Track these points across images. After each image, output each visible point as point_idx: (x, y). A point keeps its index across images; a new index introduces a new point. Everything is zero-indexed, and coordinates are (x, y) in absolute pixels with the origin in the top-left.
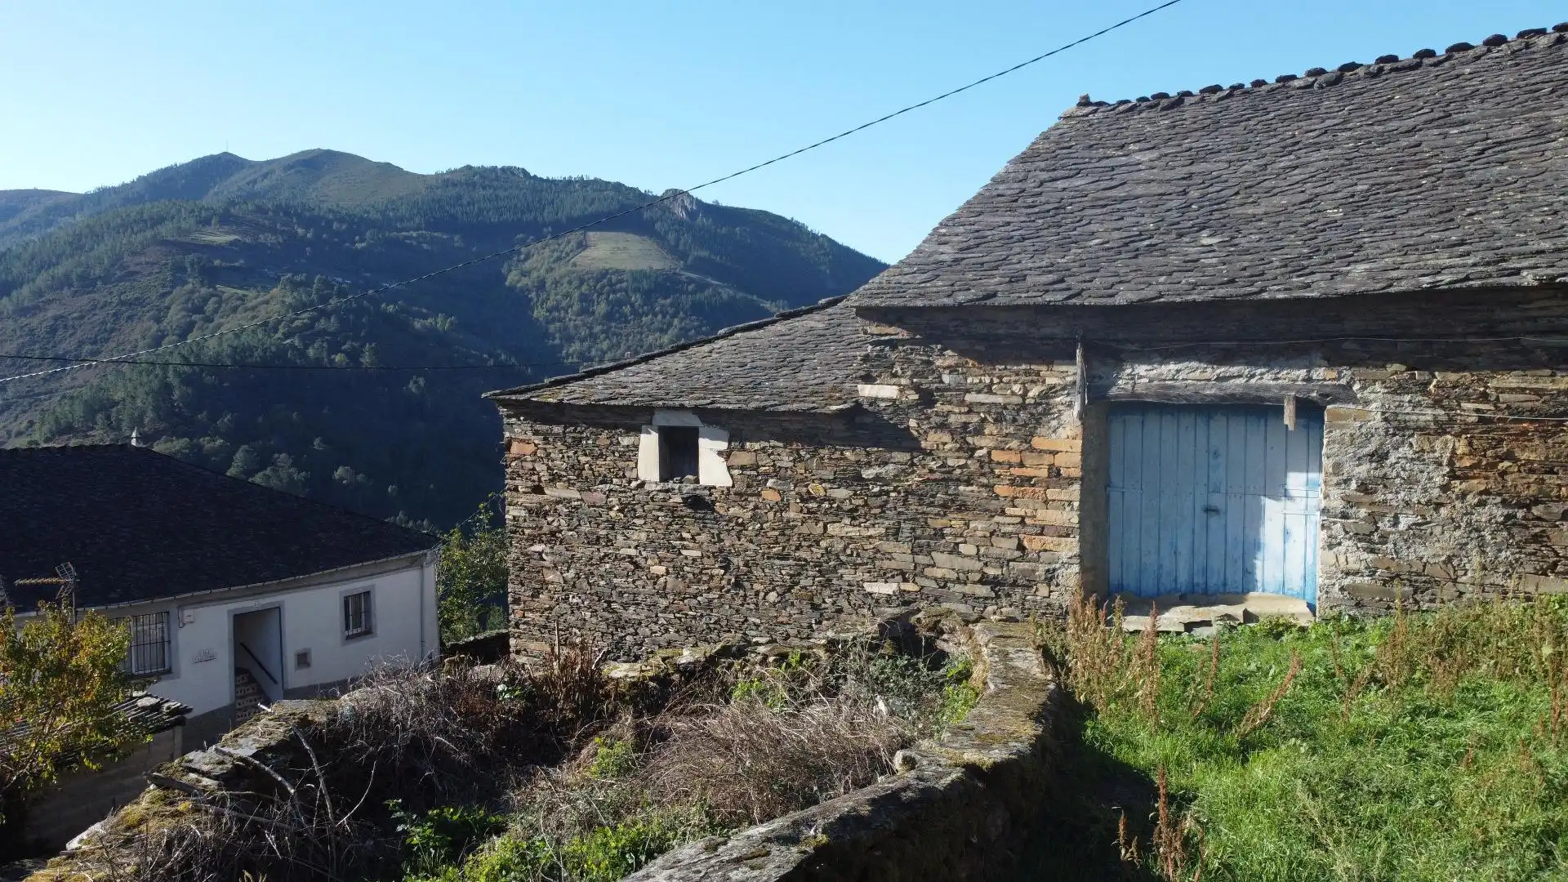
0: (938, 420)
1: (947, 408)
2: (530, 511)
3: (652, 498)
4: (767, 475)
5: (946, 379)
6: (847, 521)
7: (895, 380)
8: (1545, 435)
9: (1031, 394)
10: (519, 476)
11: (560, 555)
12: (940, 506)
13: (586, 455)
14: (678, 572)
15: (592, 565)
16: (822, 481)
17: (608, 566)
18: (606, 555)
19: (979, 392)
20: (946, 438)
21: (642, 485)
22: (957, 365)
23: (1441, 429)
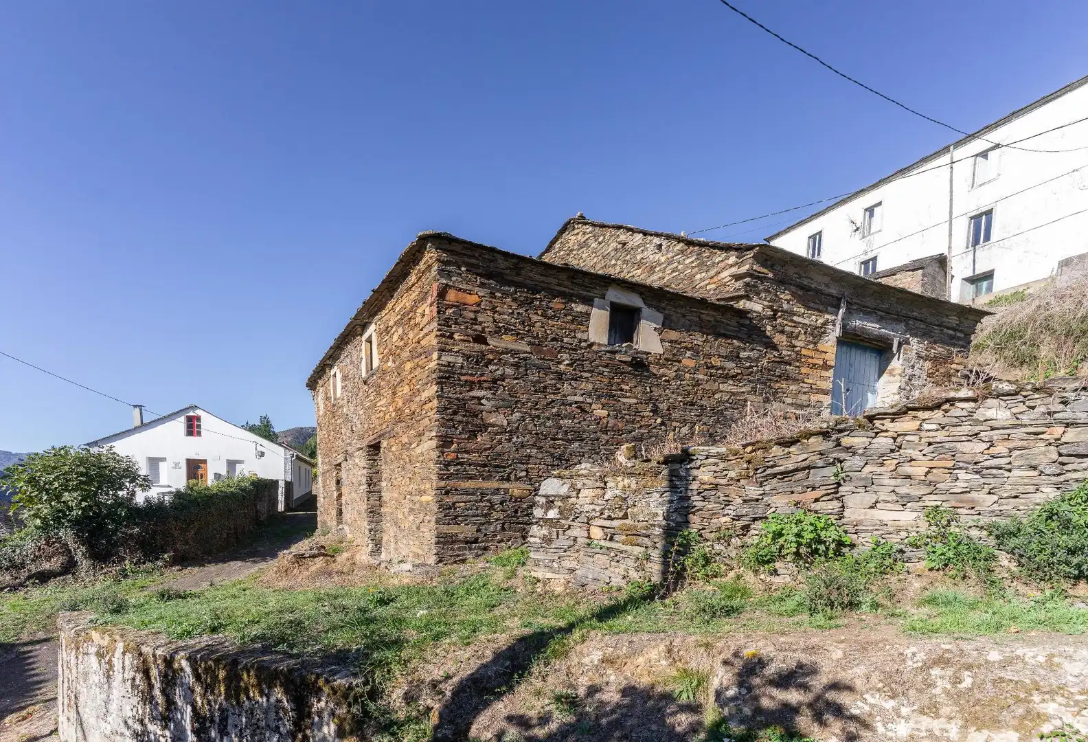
0: (781, 328)
1: (785, 322)
2: (467, 357)
3: (600, 357)
4: (687, 348)
5: (785, 306)
6: (731, 382)
7: (761, 302)
8: (945, 364)
9: (818, 322)
10: (456, 323)
11: (503, 400)
12: (778, 376)
13: (537, 314)
14: (618, 414)
15: (537, 409)
16: (720, 356)
17: (554, 410)
18: (553, 401)
19: (799, 316)
20: (784, 338)
21: (592, 345)
22: (790, 300)
23: (927, 358)
